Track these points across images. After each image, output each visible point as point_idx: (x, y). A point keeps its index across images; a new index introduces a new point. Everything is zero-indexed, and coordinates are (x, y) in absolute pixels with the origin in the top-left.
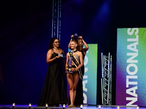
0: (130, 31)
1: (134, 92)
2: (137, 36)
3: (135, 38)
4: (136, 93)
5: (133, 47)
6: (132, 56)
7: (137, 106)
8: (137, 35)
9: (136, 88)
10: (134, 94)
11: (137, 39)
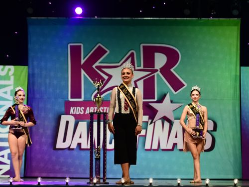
0: (3, 70)
1: (5, 157)
2: (12, 78)
3: (9, 79)
4: (9, 158)
5: (6, 93)
6: (4, 106)
7: (9, 176)
8: (12, 75)
9: (8, 151)
10: (5, 160)
11: (11, 82)
